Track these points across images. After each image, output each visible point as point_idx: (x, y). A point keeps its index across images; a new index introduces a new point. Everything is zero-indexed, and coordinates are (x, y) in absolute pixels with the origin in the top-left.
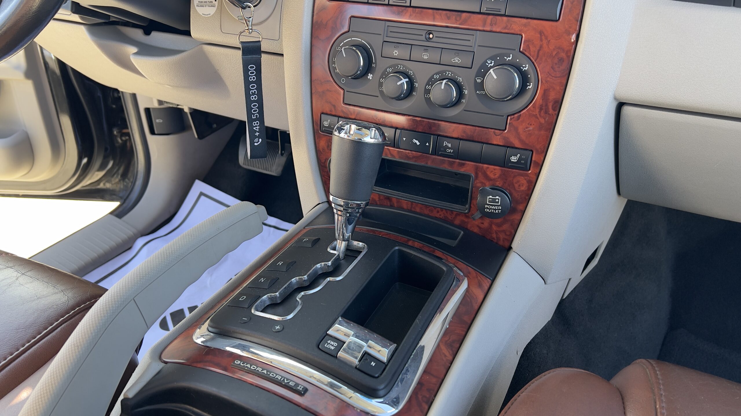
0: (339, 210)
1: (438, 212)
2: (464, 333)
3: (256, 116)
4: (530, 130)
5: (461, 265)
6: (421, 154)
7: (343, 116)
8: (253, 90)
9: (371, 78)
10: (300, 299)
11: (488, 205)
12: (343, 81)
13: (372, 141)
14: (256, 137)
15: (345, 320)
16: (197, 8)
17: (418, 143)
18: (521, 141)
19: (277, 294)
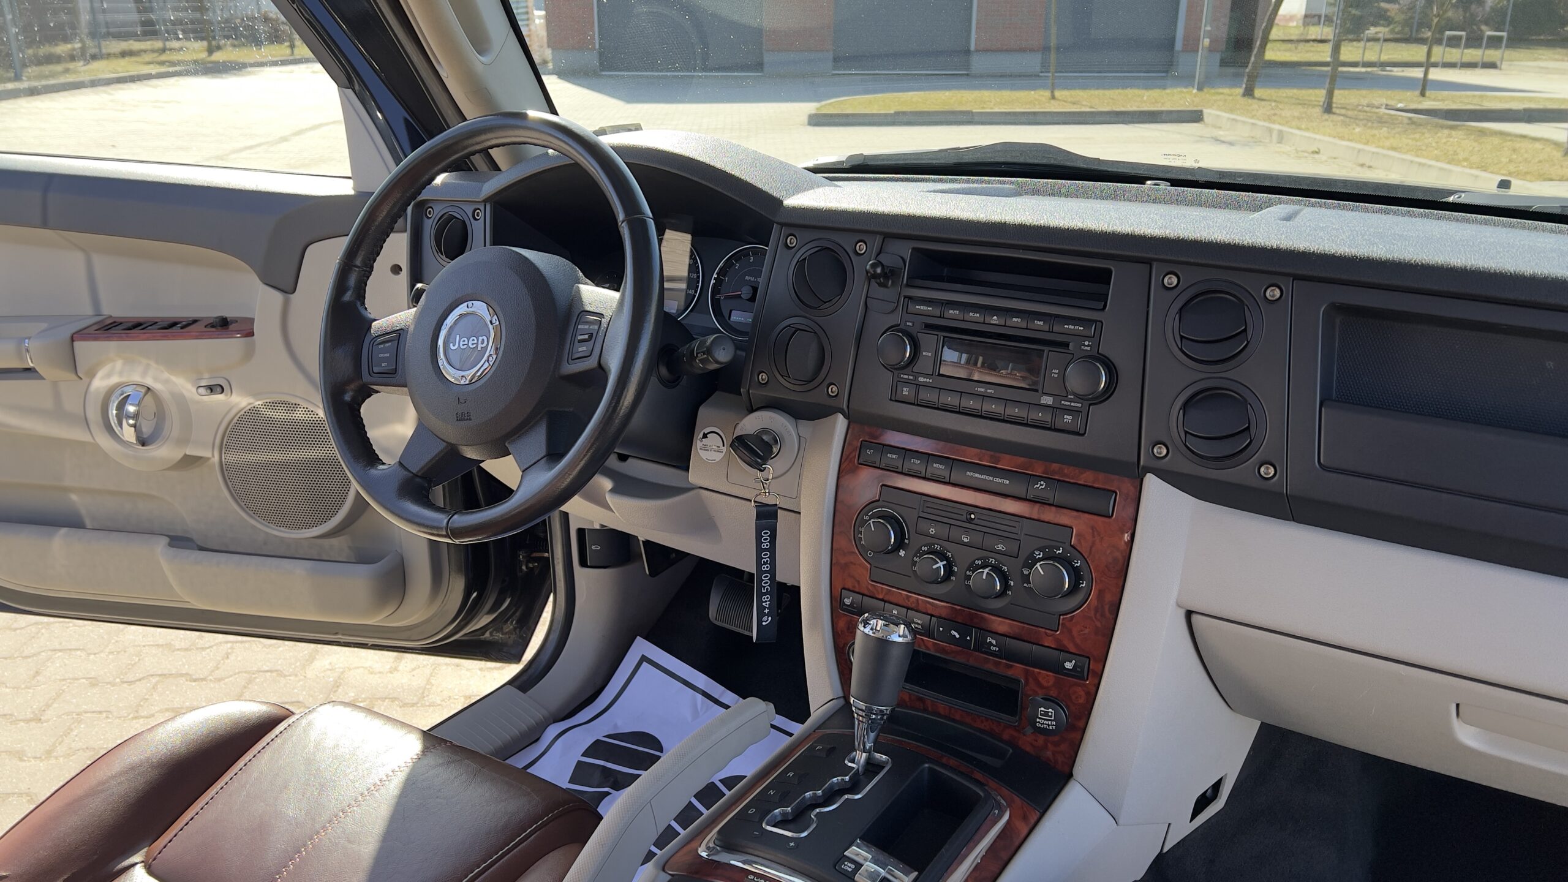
0: (860, 716)
1: (982, 722)
2: (998, 871)
3: (767, 589)
4: (1085, 634)
5: (1006, 792)
6: (961, 649)
7: (868, 594)
8: (765, 558)
9: (903, 555)
10: (815, 816)
11: (1040, 718)
12: (870, 554)
13: (900, 640)
14: (765, 614)
15: (865, 843)
16: (700, 451)
17: (958, 636)
18: (1076, 645)
19: (789, 809)
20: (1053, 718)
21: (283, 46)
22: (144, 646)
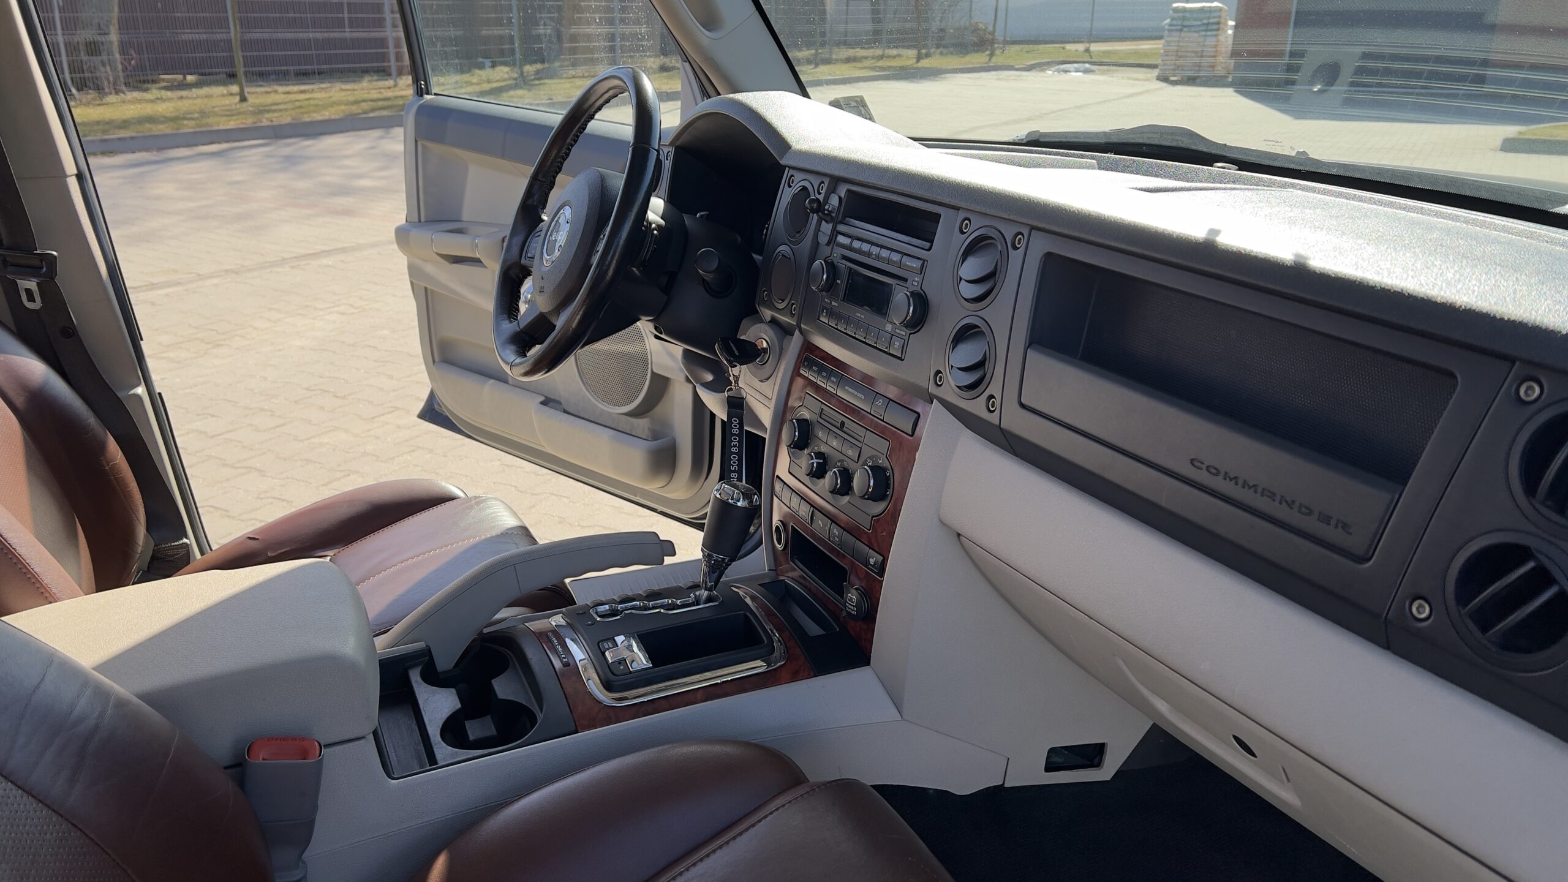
3: (735, 468)
4: (884, 536)
6: (822, 536)
9: (805, 453)
10: (626, 613)
11: (848, 603)
17: (822, 525)
18: (878, 545)
19: (619, 607)
20: (854, 605)
21: (984, 54)
22: (606, 505)
